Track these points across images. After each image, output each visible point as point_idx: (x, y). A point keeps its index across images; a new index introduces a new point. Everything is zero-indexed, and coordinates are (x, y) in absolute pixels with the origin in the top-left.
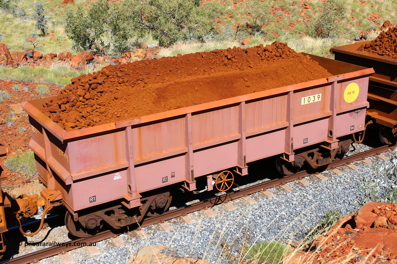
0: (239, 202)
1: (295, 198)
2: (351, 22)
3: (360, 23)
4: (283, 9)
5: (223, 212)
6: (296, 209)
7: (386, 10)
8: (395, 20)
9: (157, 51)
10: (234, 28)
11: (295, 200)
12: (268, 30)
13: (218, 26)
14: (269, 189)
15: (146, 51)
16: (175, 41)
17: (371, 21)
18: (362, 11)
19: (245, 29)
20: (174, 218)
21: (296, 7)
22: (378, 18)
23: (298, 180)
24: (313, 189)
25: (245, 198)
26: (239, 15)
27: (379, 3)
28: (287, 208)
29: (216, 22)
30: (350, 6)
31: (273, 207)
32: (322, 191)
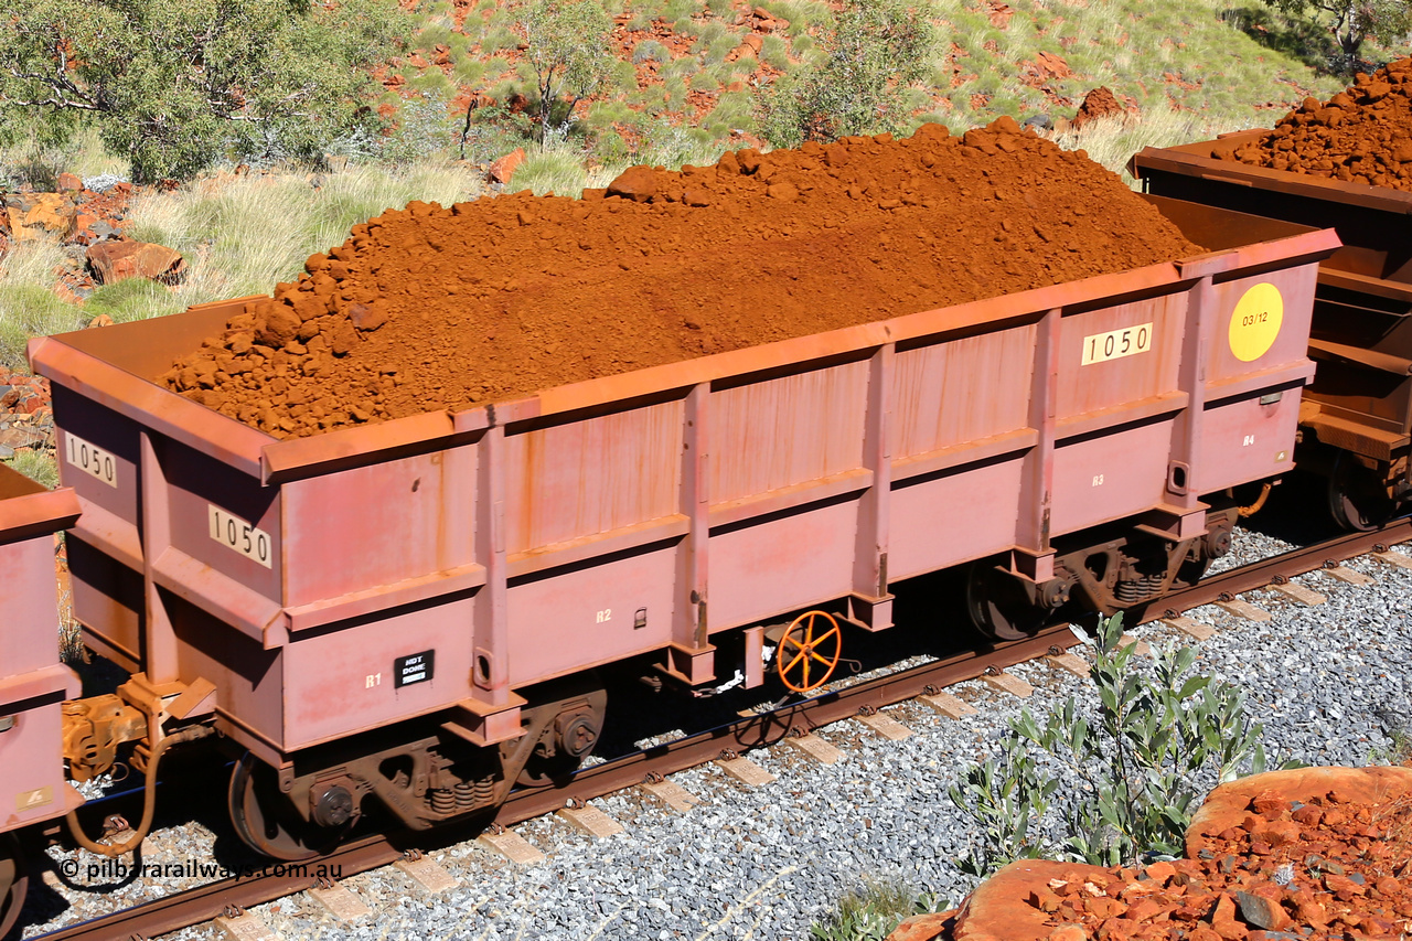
0: (470, 855)
1: (708, 839)
2: (950, 90)
3: (986, 95)
4: (667, 33)
5: (402, 900)
6: (713, 886)
7: (1097, 41)
8: (1132, 85)
9: (124, 204)
10: (454, 108)
11: (707, 847)
12: (598, 120)
13: (389, 100)
14: (600, 801)
15: (76, 203)
16: (200, 164)
17: (1033, 90)
18: (997, 45)
19: (504, 116)
20: (191, 926)
21: (719, 23)
22: (1064, 74)
23: (718, 762)
24: (784, 802)
25: (495, 840)
26: (480, 53)
27: (1067, 11)
28: (675, 882)
29: (378, 83)
30: (945, 24)
31: (613, 876)
32: (822, 808)
